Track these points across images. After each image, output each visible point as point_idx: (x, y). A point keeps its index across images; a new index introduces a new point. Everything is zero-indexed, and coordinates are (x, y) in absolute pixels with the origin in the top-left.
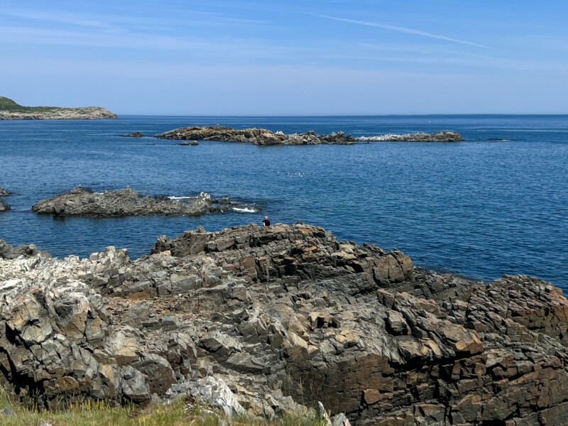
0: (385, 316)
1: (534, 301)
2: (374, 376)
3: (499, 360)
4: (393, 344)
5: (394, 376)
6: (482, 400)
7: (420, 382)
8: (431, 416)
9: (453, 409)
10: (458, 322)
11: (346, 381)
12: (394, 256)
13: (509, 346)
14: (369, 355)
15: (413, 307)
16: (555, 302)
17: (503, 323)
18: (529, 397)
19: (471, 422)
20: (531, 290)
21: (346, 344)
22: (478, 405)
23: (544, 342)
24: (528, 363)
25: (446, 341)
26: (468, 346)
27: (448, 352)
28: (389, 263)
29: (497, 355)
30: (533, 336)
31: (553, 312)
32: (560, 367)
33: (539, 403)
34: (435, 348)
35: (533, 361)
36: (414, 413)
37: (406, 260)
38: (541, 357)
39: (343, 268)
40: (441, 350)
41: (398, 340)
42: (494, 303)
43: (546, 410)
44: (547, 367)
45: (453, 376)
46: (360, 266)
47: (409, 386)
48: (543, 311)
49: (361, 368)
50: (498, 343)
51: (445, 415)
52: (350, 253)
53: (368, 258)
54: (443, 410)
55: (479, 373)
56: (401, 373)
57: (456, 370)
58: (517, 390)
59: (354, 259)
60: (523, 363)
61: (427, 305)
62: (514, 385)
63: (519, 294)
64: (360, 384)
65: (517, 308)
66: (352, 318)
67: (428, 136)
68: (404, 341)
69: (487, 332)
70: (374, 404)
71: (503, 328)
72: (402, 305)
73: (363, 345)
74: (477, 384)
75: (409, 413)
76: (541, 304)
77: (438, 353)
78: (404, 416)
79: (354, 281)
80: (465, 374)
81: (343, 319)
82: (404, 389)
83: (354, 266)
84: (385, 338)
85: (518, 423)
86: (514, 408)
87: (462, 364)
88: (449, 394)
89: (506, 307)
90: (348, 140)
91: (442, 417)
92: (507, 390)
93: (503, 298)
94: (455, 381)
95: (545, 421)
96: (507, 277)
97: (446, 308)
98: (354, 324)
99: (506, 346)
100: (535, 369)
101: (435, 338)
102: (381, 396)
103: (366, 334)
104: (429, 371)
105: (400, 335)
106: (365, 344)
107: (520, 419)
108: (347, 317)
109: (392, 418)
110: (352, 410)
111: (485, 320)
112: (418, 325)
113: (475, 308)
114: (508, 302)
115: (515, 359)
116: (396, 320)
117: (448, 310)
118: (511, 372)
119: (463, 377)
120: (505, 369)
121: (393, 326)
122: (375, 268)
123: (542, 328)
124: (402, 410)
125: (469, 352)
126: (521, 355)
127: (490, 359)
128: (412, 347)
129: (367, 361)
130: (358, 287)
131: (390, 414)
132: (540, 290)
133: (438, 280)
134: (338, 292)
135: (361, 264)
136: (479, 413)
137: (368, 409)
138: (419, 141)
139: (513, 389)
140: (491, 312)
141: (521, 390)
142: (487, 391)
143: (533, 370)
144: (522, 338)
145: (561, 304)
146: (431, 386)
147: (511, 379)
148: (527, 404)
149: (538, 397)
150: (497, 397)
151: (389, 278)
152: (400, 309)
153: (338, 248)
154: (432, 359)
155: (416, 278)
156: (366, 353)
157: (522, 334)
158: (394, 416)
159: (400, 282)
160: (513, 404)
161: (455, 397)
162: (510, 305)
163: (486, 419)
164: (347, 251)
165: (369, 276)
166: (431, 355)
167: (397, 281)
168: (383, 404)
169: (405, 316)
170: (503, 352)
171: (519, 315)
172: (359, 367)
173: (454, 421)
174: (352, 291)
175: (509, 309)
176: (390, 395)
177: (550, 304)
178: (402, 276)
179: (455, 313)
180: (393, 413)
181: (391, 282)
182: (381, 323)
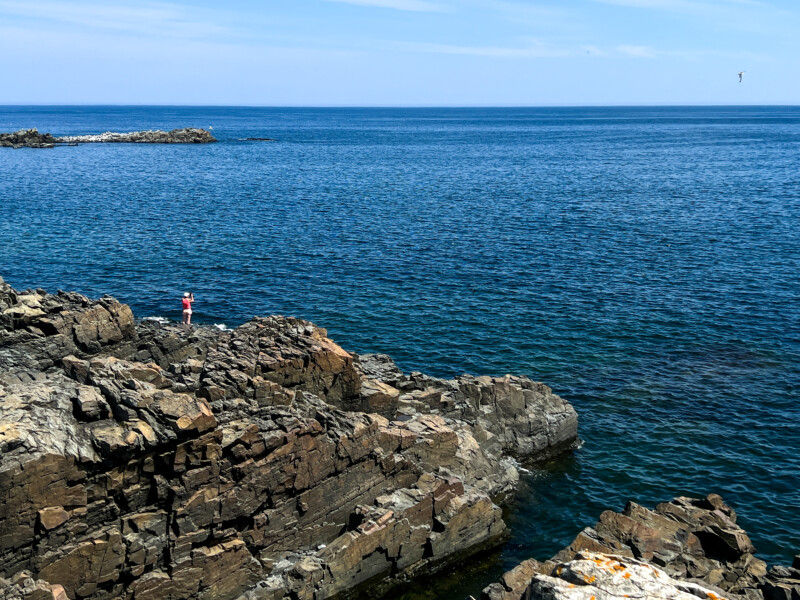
0: (74, 395)
1: (291, 349)
2: (55, 486)
3: (240, 435)
4: (85, 435)
5: (86, 482)
6: (219, 494)
7: (127, 484)
8: (147, 530)
9: (178, 514)
10: (189, 390)
11: (9, 501)
12: (104, 306)
13: (256, 413)
14: (43, 457)
15: (118, 376)
16: (316, 347)
17: (250, 383)
18: (284, 478)
19: (205, 528)
20: (287, 335)
21: (4, 446)
22: (215, 502)
23: (302, 402)
24: (279, 434)
25: (165, 420)
26: (194, 422)
27: (166, 434)
28: (97, 317)
29: (236, 429)
30: (288, 395)
31: (314, 361)
32: (321, 433)
33: (296, 485)
34: (148, 432)
35: (284, 429)
36: (122, 530)
37: (123, 310)
38: (296, 422)
39: (24, 332)
40: (157, 434)
41: (93, 428)
42: (238, 357)
43: (307, 492)
44: (304, 434)
45: (176, 468)
46: (51, 325)
47: (111, 493)
48: (301, 360)
49: (32, 479)
50: (241, 412)
51: (168, 524)
52: (35, 307)
53: (64, 313)
54: (165, 518)
55: (213, 457)
56: (97, 477)
57: (180, 459)
58: (266, 472)
59: (42, 316)
60: (272, 434)
61: (142, 371)
62: (262, 466)
63: (272, 341)
64: (32, 503)
65: (268, 360)
66: (18, 405)
67: (165, 135)
68: (102, 428)
69: (228, 399)
70: (58, 527)
71: (250, 390)
72: (102, 376)
73: (34, 443)
74: (211, 473)
75: (114, 532)
76: (298, 352)
77: (151, 437)
78: (107, 537)
79: (44, 349)
80: (193, 461)
81: (4, 407)
82: (104, 498)
83: (41, 325)
84: (72, 429)
85: (270, 517)
86: (264, 498)
87: (188, 448)
88: (171, 493)
89: (254, 361)
90: (45, 141)
91: (164, 528)
92: (253, 474)
93: (251, 349)
94: (178, 475)
95: (306, 507)
96: (256, 321)
97: (173, 372)
98: (21, 413)
99: (251, 413)
100: (289, 439)
101: (148, 417)
102: (69, 514)
103: (41, 425)
104: (140, 465)
105: (98, 420)
106: (38, 442)
107: (273, 511)
108: (11, 405)
109: (88, 543)
110: (23, 543)
111: (226, 382)
112: (123, 402)
113: (212, 367)
114: (257, 353)
115: (261, 430)
116: (89, 399)
117: (176, 375)
118: (257, 448)
119: (189, 467)
120: (248, 446)
121: (84, 409)
122: (76, 326)
123: (301, 384)
124: (104, 529)
125: (196, 429)
126: (270, 423)
127: (227, 436)
128: (113, 435)
129: (41, 466)
130: (51, 357)
131: (84, 538)
132: (298, 333)
133: (172, 335)
134: (19, 368)
135: (53, 322)
136: (216, 513)
137: (48, 537)
138: (153, 142)
139: (261, 470)
140: (234, 370)
141: (272, 471)
142: (225, 480)
143: (285, 441)
144: (275, 400)
145: (324, 349)
146: (145, 487)
147: (257, 457)
148: (282, 488)
149: (294, 477)
150: (240, 486)
151: (99, 338)
152: (97, 381)
153: (15, 302)
154: (143, 448)
155: (140, 335)
156: (38, 455)
157: (273, 395)
158: (92, 540)
159: (116, 342)
160: (263, 492)
161: (180, 497)
162: (260, 358)
163: (227, 519)
164: (30, 304)
165: (68, 340)
166: (142, 443)
167: (111, 342)
168: (71, 527)
169: (104, 391)
170: (245, 424)
171: (272, 370)
172: (29, 477)
173: (181, 530)
174: (41, 364)
175: (258, 363)
176: (82, 511)
177: (310, 349)
178: (119, 333)
179: (185, 377)
180: (89, 537)
181: (103, 344)
182: (67, 407)
